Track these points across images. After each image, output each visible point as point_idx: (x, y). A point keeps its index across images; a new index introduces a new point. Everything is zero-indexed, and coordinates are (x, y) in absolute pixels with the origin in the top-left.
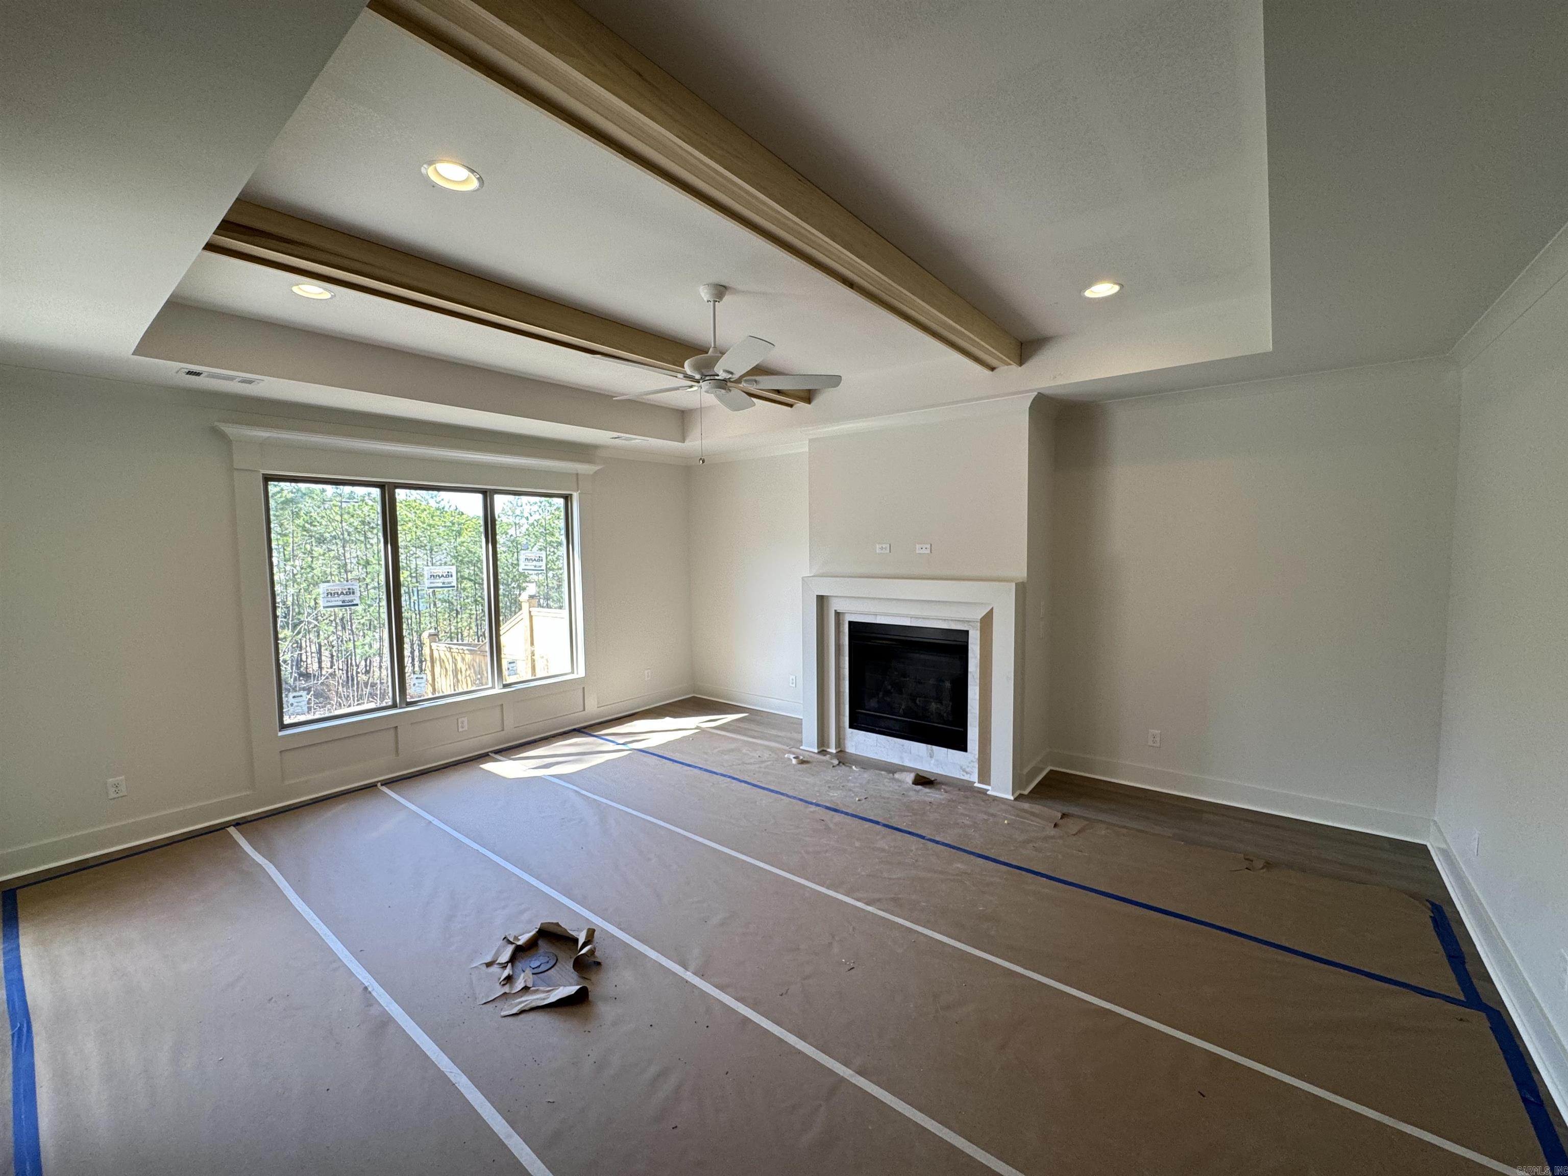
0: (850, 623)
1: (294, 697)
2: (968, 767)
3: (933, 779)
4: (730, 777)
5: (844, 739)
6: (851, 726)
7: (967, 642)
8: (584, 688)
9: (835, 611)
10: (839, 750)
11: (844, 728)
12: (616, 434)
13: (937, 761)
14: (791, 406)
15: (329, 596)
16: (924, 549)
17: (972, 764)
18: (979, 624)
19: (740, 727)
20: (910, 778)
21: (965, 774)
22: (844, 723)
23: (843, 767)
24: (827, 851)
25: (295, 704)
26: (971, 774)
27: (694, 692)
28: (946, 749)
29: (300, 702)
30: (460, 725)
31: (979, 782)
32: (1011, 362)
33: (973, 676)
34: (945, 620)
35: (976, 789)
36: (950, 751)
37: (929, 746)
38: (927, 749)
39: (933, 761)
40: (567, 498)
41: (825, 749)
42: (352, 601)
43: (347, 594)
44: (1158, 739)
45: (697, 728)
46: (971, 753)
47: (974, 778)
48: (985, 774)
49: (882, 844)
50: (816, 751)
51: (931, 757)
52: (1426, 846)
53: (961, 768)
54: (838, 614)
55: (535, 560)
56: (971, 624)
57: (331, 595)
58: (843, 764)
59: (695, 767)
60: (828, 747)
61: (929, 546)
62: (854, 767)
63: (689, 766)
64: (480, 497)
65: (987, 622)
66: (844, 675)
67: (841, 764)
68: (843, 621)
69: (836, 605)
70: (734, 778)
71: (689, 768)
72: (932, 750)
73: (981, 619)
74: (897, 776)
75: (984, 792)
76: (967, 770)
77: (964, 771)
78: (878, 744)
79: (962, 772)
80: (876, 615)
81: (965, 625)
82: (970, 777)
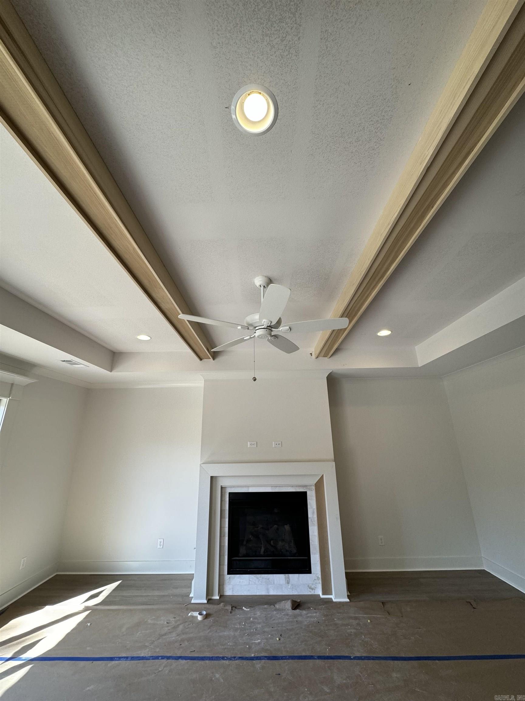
0: (230, 493)
2: (313, 584)
3: (299, 601)
4: (163, 658)
5: (224, 584)
6: (229, 573)
7: (307, 499)
9: (221, 486)
10: (220, 595)
11: (224, 575)
13: (292, 585)
14: (202, 359)
16: (278, 444)
17: (315, 581)
18: (314, 487)
19: (123, 596)
20: (288, 605)
21: (311, 590)
22: (224, 572)
23: (236, 610)
26: (314, 589)
27: (57, 571)
28: (298, 574)
31: (323, 594)
33: (311, 520)
34: (292, 486)
35: (322, 600)
36: (301, 575)
37: (287, 575)
38: (285, 578)
39: (290, 586)
41: (210, 597)
45: (86, 609)
46: (314, 574)
47: (319, 591)
48: (327, 587)
50: (206, 602)
51: (288, 583)
52: (484, 570)
53: (308, 586)
54: (222, 488)
56: (308, 487)
58: (236, 608)
59: (120, 658)
60: (212, 596)
61: (280, 443)
62: (244, 608)
63: (112, 659)
65: (319, 486)
66: (224, 533)
67: (234, 608)
68: (226, 493)
69: (222, 482)
70: (168, 658)
71: (113, 662)
72: (289, 578)
73: (315, 484)
74: (277, 606)
75: (330, 601)
76: (312, 587)
77: (310, 588)
78: (251, 583)
79: (309, 590)
80: (249, 487)
81: (305, 488)
82: (314, 592)
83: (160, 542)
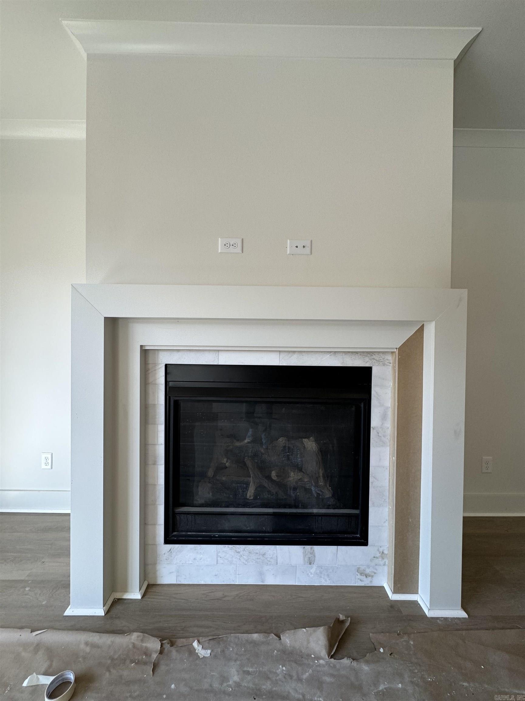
0: (168, 367)
2: (368, 566)
5: (155, 564)
6: (168, 540)
7: (370, 385)
9: (141, 346)
11: (155, 545)
13: (320, 567)
16: (300, 246)
17: (376, 561)
18: (392, 357)
20: (317, 641)
21: (363, 578)
22: (154, 537)
23: (174, 654)
26: (372, 576)
31: (395, 592)
33: (378, 433)
34: (335, 352)
37: (308, 547)
38: (304, 552)
39: (313, 569)
41: (118, 595)
46: (374, 545)
47: (380, 580)
48: (405, 577)
50: (102, 613)
51: (310, 563)
53: (358, 570)
54: (145, 353)
56: (374, 357)
58: (173, 644)
60: (125, 590)
61: (308, 244)
62: (195, 644)
65: (409, 352)
66: (155, 457)
67: (167, 647)
68: (155, 364)
72: (313, 553)
73: (400, 349)
75: (417, 614)
76: (368, 571)
77: (361, 574)
78: (221, 561)
79: (359, 576)
80: (218, 351)
81: (367, 359)
82: (371, 582)
83: (46, 459)
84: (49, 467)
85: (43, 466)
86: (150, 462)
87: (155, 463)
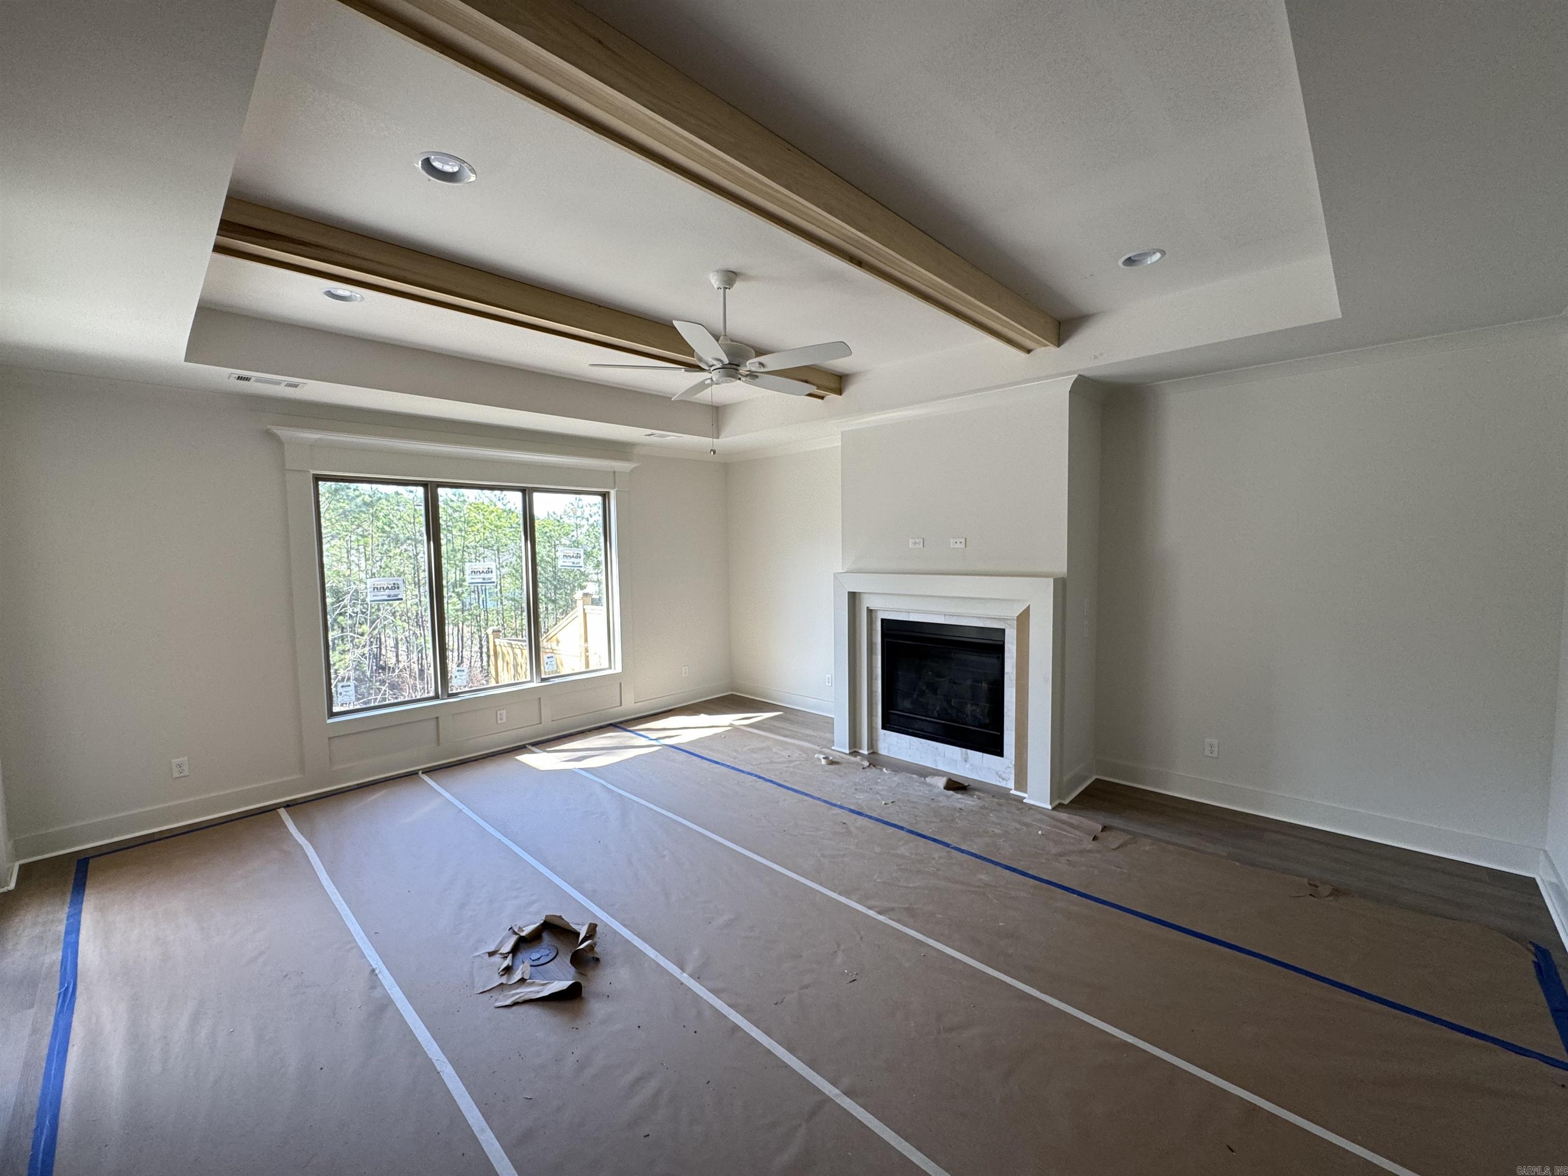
0: (883, 620)
1: (342, 687)
2: (1004, 773)
3: (966, 784)
4: (756, 776)
5: (877, 741)
6: (884, 728)
7: (1004, 642)
8: (621, 684)
9: (867, 608)
10: (872, 751)
11: (877, 729)
12: (649, 431)
13: (972, 765)
14: (822, 398)
15: (376, 590)
16: (958, 543)
17: (1009, 769)
18: (1015, 622)
19: (774, 726)
20: (941, 782)
21: (1001, 780)
22: (876, 725)
23: (874, 768)
24: (844, 855)
25: (344, 693)
26: (1007, 781)
27: (732, 690)
28: (981, 754)
29: (348, 691)
30: (499, 717)
31: (1016, 789)
32: (1049, 344)
33: (1010, 677)
34: (980, 617)
35: (1012, 797)
36: (985, 755)
37: (964, 750)
38: (962, 752)
39: (968, 766)
40: (605, 496)
41: (857, 750)
42: (397, 595)
43: (392, 589)
44: (1216, 749)
45: (731, 725)
46: (1006, 758)
47: (1011, 784)
48: (1021, 781)
49: (903, 850)
50: (848, 752)
51: (966, 761)
52: (1534, 879)
53: (997, 773)
54: (870, 612)
55: (573, 556)
56: (1007, 622)
57: (377, 589)
58: (874, 766)
59: (723, 765)
60: (860, 748)
61: (963, 540)
62: (884, 769)
63: (717, 763)
64: (519, 495)
65: (1023, 620)
67: (872, 766)
68: (876, 618)
69: (868, 602)
70: (760, 777)
71: (717, 765)
72: (967, 754)
73: (1018, 617)
74: (928, 780)
75: (1020, 800)
76: (1003, 776)
77: (999, 777)
78: (912, 747)
79: (998, 778)
80: (909, 612)
81: (1001, 623)
82: (1006, 784)
83: (829, 678)
84: (830, 684)
85: (827, 684)
86: (874, 677)
87: (876, 679)
